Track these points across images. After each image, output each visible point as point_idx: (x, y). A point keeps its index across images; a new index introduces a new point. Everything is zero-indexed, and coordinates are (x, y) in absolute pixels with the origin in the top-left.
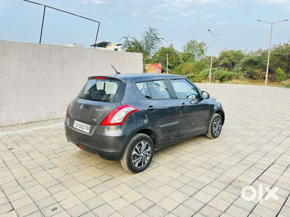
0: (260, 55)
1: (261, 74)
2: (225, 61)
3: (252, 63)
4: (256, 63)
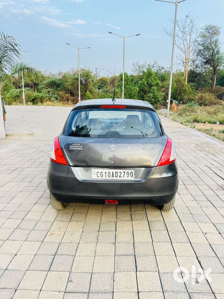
0: (61, 78)
1: (64, 96)
2: (27, 81)
3: (55, 85)
4: (58, 86)
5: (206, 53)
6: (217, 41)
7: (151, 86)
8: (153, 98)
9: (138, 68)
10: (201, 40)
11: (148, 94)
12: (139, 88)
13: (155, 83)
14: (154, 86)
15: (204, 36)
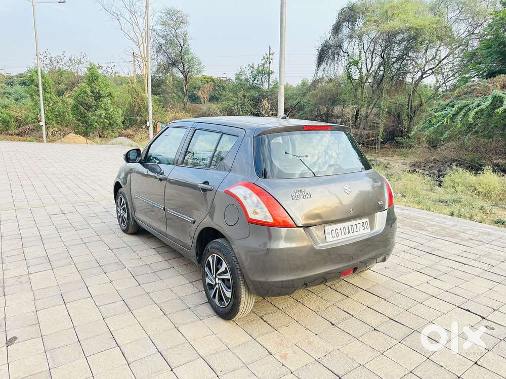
5: (171, 50)
6: (186, 34)
7: (98, 97)
8: (106, 118)
9: (48, 62)
10: (160, 29)
11: (96, 110)
12: (76, 99)
13: (106, 92)
14: (104, 97)
15: (164, 24)
